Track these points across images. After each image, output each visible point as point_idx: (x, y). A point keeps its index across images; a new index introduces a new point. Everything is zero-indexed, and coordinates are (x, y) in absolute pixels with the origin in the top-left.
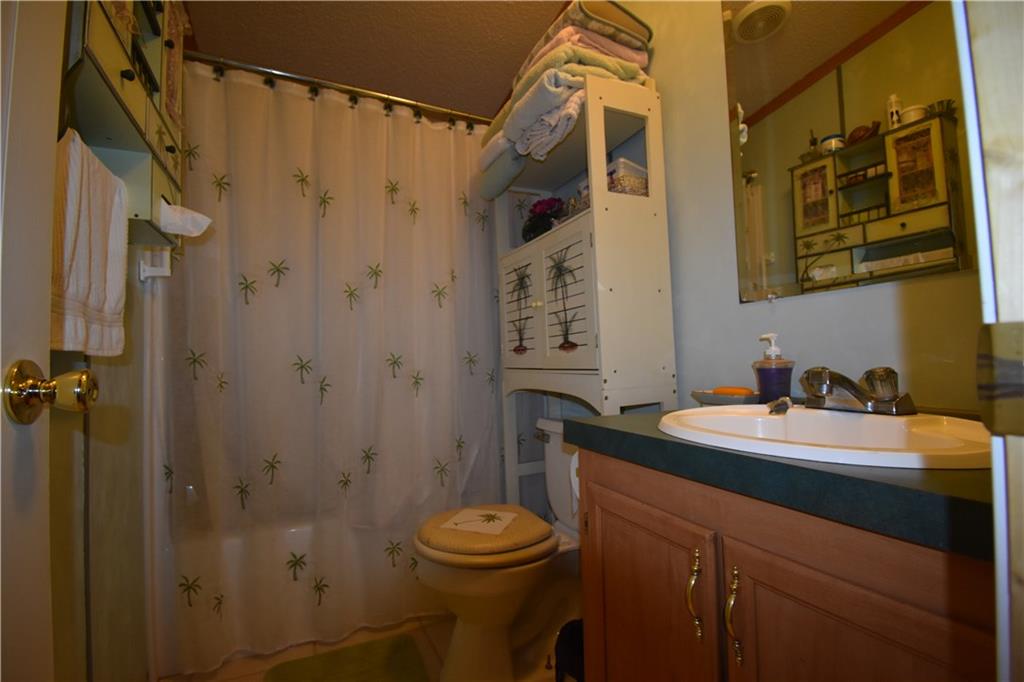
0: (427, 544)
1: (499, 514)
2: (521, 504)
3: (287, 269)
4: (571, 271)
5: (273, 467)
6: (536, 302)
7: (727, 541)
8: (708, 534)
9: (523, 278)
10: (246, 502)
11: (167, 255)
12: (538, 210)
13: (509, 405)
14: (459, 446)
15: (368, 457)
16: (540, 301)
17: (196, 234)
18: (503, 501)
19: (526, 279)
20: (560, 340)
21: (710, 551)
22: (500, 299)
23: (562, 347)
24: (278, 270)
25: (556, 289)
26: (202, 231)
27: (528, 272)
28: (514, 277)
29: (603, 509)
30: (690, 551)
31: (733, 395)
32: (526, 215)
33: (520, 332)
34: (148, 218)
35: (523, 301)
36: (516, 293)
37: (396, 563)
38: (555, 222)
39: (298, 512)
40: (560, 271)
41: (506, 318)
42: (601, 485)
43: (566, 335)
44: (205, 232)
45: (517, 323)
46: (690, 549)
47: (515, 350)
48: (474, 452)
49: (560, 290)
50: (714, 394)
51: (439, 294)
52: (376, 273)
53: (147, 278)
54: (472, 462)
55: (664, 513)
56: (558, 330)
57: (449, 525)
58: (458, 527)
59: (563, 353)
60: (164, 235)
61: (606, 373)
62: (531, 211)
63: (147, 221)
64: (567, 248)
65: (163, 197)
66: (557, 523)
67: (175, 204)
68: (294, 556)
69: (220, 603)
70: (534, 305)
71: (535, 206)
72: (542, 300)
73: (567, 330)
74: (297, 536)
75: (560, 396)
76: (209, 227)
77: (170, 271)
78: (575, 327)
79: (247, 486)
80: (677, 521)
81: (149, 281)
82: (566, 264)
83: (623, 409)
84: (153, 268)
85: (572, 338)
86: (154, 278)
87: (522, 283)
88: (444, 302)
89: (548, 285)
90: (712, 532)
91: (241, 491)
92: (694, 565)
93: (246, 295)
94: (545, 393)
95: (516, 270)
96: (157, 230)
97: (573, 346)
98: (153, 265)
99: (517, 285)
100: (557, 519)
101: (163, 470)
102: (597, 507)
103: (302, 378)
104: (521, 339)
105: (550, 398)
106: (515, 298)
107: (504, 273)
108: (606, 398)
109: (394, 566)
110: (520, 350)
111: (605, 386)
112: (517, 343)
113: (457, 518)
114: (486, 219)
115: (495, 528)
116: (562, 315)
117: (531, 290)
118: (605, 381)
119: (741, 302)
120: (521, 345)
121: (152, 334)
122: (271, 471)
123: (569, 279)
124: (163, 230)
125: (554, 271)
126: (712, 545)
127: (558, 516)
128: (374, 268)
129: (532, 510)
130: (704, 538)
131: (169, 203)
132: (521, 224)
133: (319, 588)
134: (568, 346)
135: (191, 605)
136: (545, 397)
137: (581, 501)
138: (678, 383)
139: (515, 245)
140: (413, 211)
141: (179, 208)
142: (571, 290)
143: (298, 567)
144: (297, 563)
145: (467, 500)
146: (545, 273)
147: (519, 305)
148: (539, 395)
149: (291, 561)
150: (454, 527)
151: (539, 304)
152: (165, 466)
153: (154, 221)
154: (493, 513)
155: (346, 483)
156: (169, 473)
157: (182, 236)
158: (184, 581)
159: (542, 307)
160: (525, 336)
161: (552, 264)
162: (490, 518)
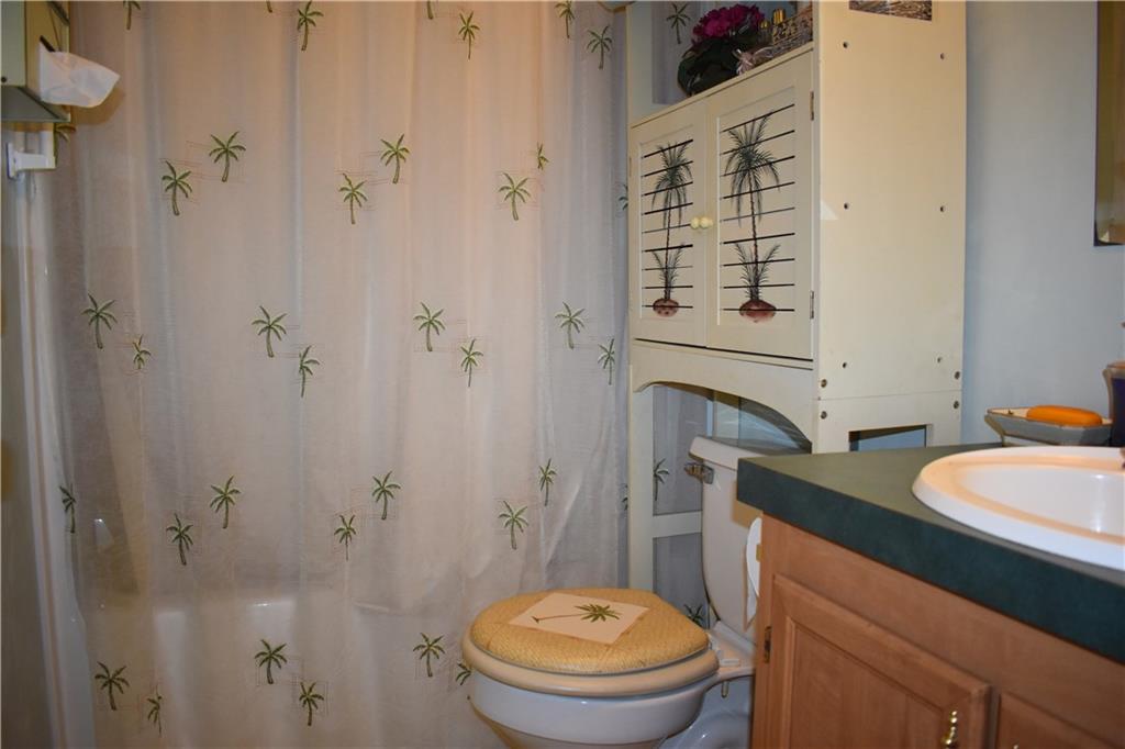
0: (486, 649)
1: (614, 607)
2: (656, 591)
3: (241, 148)
4: (770, 164)
5: (226, 499)
6: (700, 218)
7: (1009, 703)
8: (976, 689)
9: (676, 168)
10: (186, 554)
11: (48, 136)
12: (709, 30)
13: (641, 406)
14: (545, 479)
15: (383, 491)
16: (708, 217)
17: (95, 101)
18: (624, 583)
19: (683, 171)
20: (743, 297)
21: (976, 715)
22: (630, 202)
23: (745, 309)
24: (226, 151)
25: (739, 195)
26: (105, 96)
27: (687, 155)
28: (658, 163)
29: (799, 625)
30: (943, 713)
31: (1062, 423)
32: (687, 36)
33: (667, 272)
34: (22, 84)
35: (675, 212)
36: (662, 195)
37: (433, 671)
38: (745, 58)
39: (268, 577)
40: (748, 161)
41: (640, 242)
42: (800, 583)
43: (754, 286)
44: (110, 96)
45: (662, 254)
46: (941, 710)
47: (655, 306)
48: (573, 490)
49: (746, 199)
50: (1030, 418)
51: (514, 192)
52: (397, 154)
53: (18, 173)
54: (567, 509)
55: (906, 645)
56: (739, 275)
57: (525, 619)
58: (541, 626)
59: (747, 321)
60: (46, 107)
61: (825, 369)
62: (697, 30)
63: (20, 88)
64: (765, 116)
65: (43, 40)
66: (719, 627)
67: (60, 50)
68: (267, 646)
69: (157, 708)
70: (695, 223)
71: (705, 20)
72: (711, 214)
73: (757, 279)
74: (271, 616)
75: (738, 402)
76: (115, 90)
77: (53, 159)
78: (772, 274)
79: (187, 528)
80: (925, 660)
81: (23, 176)
82: (760, 149)
83: (855, 437)
84: (27, 156)
85: (765, 295)
86: (29, 172)
87: (673, 176)
88: (523, 209)
89: (724, 186)
90: (984, 687)
91: (179, 536)
92: (947, 736)
93: (174, 200)
94: (710, 394)
95: (663, 151)
96: (35, 99)
97: (767, 310)
98: (27, 151)
99: (665, 179)
100: (718, 619)
101: (60, 496)
102: (788, 619)
103: (269, 348)
104: (668, 287)
105: (720, 405)
106: (660, 205)
107: (641, 152)
108: (824, 415)
109: (430, 675)
110: (665, 306)
111: (824, 392)
112: (661, 294)
113: (538, 609)
114: (608, 45)
115: (606, 630)
116: (748, 247)
117: (690, 193)
118: (824, 383)
119: (1098, 243)
120: (667, 298)
121: (31, 268)
122: (224, 504)
123: (765, 178)
124: (43, 99)
125: (736, 161)
126: (982, 707)
127: (721, 615)
128: (394, 145)
129: (673, 604)
130: (969, 694)
131: (50, 49)
132: (677, 54)
133: (309, 699)
134: (757, 308)
135: (114, 708)
136: (709, 403)
137: (760, 600)
138: (964, 390)
139: (662, 99)
140: (468, 31)
141: (66, 55)
142: (769, 200)
143: (273, 663)
144: (271, 656)
145: (556, 577)
146: (720, 163)
147: (667, 219)
148: (699, 398)
149: (263, 654)
150: (534, 624)
151: (706, 222)
152: (64, 491)
153: (32, 87)
154: (603, 604)
155: (347, 533)
156: (69, 502)
157: (72, 109)
158: (103, 672)
159: (712, 230)
160: (676, 282)
161: (733, 145)
162: (598, 613)
